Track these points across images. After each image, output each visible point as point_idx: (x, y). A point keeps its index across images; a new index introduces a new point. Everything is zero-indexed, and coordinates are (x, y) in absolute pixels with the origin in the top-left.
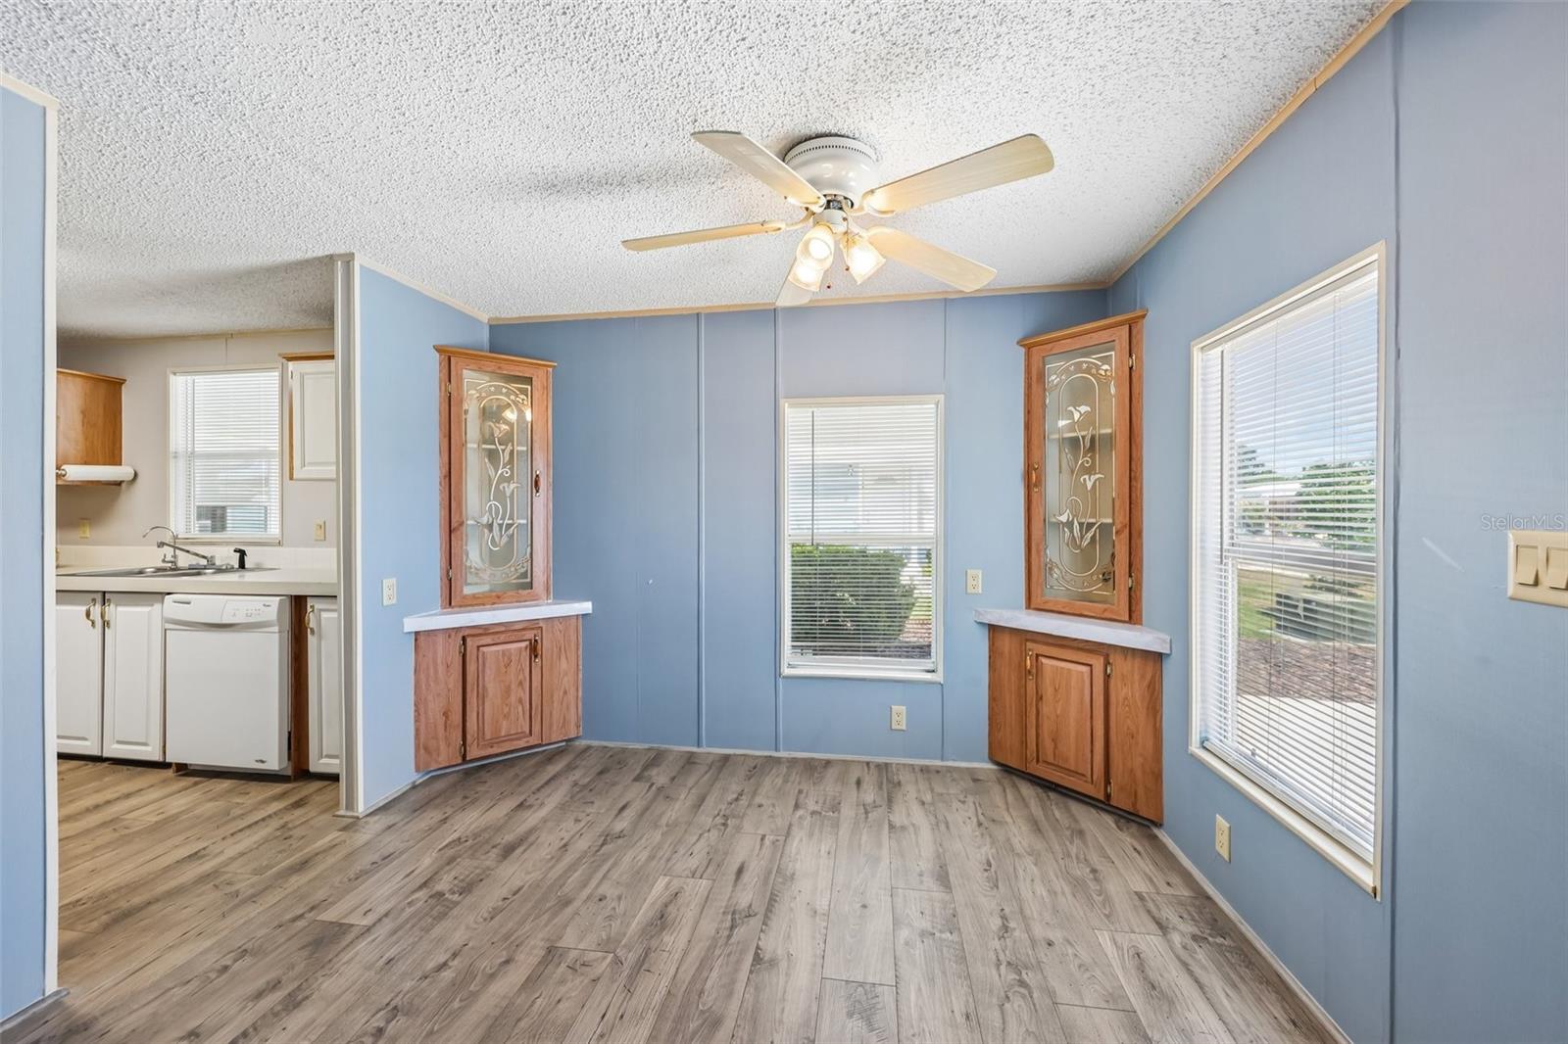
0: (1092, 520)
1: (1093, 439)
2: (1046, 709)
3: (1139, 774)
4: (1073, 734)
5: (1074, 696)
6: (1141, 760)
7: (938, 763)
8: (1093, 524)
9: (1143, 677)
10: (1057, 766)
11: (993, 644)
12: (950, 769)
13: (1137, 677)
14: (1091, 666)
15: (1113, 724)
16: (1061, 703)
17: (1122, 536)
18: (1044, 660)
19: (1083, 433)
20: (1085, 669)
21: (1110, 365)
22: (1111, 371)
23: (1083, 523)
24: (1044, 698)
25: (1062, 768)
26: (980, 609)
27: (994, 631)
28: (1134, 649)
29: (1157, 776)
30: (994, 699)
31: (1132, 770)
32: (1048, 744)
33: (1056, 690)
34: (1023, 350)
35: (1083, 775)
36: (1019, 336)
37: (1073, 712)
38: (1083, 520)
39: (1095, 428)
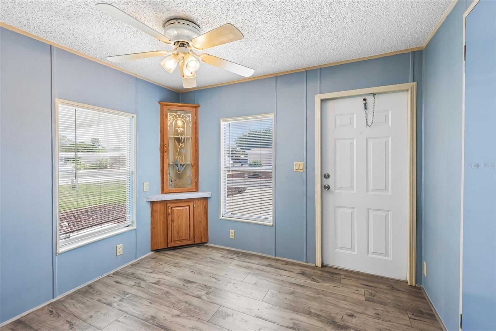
0: (185, 163)
1: (184, 138)
2: (175, 224)
3: (202, 231)
4: (184, 228)
5: (184, 216)
6: (203, 227)
7: (135, 261)
8: (185, 164)
9: (203, 205)
10: (179, 240)
11: (153, 208)
12: (141, 260)
13: (201, 205)
14: (189, 206)
15: (195, 221)
16: (180, 220)
17: (194, 167)
18: (174, 209)
19: (181, 137)
20: (188, 208)
21: (190, 118)
22: (190, 119)
23: (182, 164)
24: (174, 221)
25: (181, 240)
26: (149, 197)
27: (153, 204)
28: (200, 198)
29: (207, 230)
30: (153, 228)
31: (200, 231)
32: (176, 235)
33: (178, 217)
34: (159, 105)
35: (188, 239)
36: (158, 100)
37: (184, 222)
38: (182, 163)
39: (185, 136)
